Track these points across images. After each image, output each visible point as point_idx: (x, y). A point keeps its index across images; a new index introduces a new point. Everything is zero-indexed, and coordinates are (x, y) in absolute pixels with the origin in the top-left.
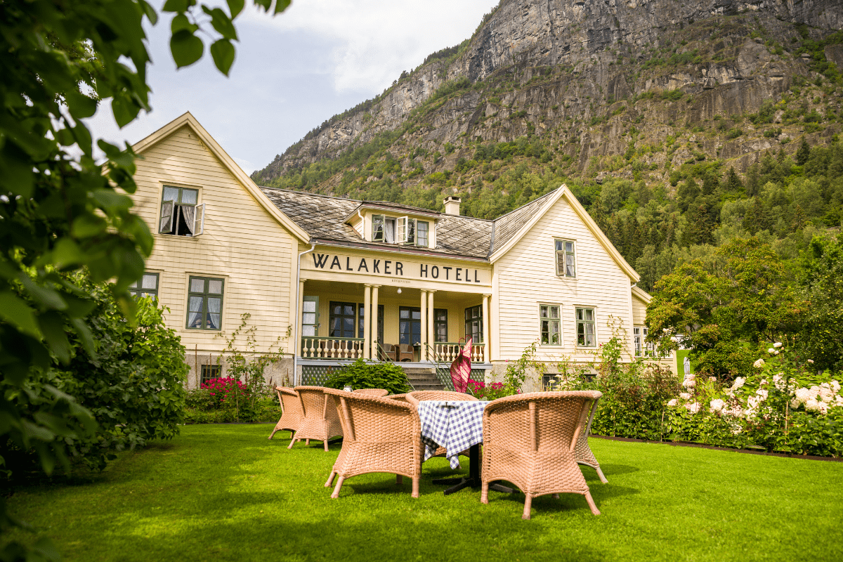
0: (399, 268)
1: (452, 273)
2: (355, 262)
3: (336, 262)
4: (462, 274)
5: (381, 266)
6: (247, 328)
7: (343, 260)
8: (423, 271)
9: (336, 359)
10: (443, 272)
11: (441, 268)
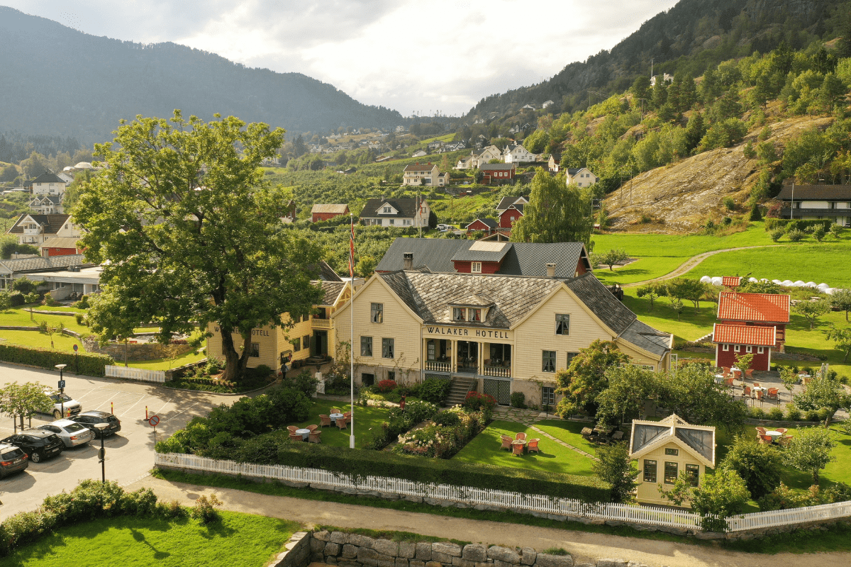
0: (466, 332)
1: (493, 334)
2: (446, 330)
3: (437, 330)
4: (498, 334)
5: (457, 331)
6: (402, 358)
7: (440, 329)
8: (478, 333)
9: (439, 371)
10: (488, 334)
11: (487, 332)
